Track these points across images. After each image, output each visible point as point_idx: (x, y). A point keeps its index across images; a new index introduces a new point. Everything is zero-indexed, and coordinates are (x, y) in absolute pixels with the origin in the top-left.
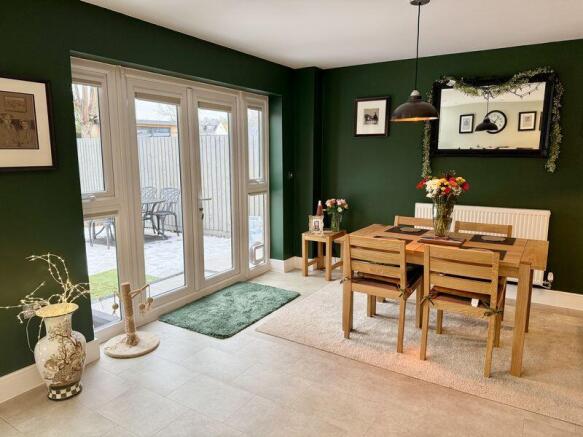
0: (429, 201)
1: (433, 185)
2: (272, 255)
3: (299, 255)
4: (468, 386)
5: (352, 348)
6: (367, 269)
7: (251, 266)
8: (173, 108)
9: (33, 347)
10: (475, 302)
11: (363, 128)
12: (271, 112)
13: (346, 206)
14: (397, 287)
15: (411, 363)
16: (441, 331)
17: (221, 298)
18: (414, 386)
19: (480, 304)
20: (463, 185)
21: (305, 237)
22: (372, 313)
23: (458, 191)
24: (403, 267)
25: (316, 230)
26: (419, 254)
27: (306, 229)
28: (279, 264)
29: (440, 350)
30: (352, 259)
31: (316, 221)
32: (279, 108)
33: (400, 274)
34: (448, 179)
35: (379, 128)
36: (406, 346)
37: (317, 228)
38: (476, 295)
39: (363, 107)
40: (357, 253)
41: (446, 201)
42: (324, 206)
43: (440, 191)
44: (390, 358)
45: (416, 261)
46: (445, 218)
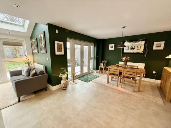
0: (123, 61)
1: (124, 59)
2: (94, 70)
3: (99, 70)
4: (130, 93)
5: (109, 85)
6: (112, 72)
7: (90, 71)
9: (61, 81)
10: (131, 79)
11: (110, 49)
13: (107, 62)
14: (117, 76)
15: (119, 88)
16: (124, 83)
17: (86, 76)
18: (120, 92)
19: (132, 79)
20: (129, 59)
21: (100, 67)
22: (112, 80)
23: (128, 60)
24: (118, 72)
25: (102, 66)
26: (121, 70)
27: (100, 65)
28: (95, 71)
29: (124, 87)
30: (109, 71)
31: (102, 64)
32: (96, 45)
33: (118, 73)
34: (127, 57)
35: (113, 49)
36: (118, 85)
37: (102, 65)
38: (132, 77)
39: (110, 45)
41: (126, 61)
42: (103, 62)
43: (125, 60)
44: (116, 87)
45: (121, 71)
46: (126, 64)
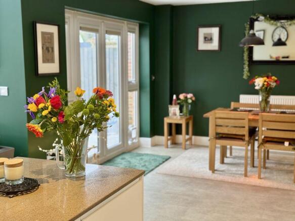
0: (256, 92)
1: (259, 82)
2: (141, 134)
6: (225, 130)
7: (130, 142)
8: (93, 34)
10: (287, 144)
11: (202, 46)
12: (141, 35)
13: (194, 99)
14: (243, 140)
15: (254, 180)
17: (119, 160)
19: (290, 144)
20: (276, 81)
21: (167, 121)
22: (222, 162)
23: (273, 84)
24: (247, 128)
26: (254, 120)
27: (167, 115)
28: (147, 141)
29: (267, 175)
30: (216, 126)
31: (174, 110)
32: (147, 32)
33: (245, 132)
34: (268, 77)
35: (214, 45)
36: (249, 174)
37: (175, 114)
38: (287, 139)
39: (202, 32)
40: (220, 122)
41: (268, 91)
42: (178, 98)
43: (264, 85)
44: (242, 180)
45: (253, 124)
46: (266, 101)
